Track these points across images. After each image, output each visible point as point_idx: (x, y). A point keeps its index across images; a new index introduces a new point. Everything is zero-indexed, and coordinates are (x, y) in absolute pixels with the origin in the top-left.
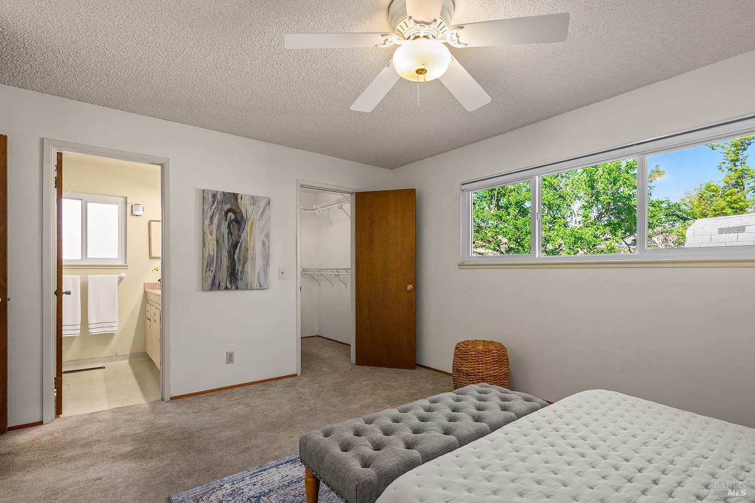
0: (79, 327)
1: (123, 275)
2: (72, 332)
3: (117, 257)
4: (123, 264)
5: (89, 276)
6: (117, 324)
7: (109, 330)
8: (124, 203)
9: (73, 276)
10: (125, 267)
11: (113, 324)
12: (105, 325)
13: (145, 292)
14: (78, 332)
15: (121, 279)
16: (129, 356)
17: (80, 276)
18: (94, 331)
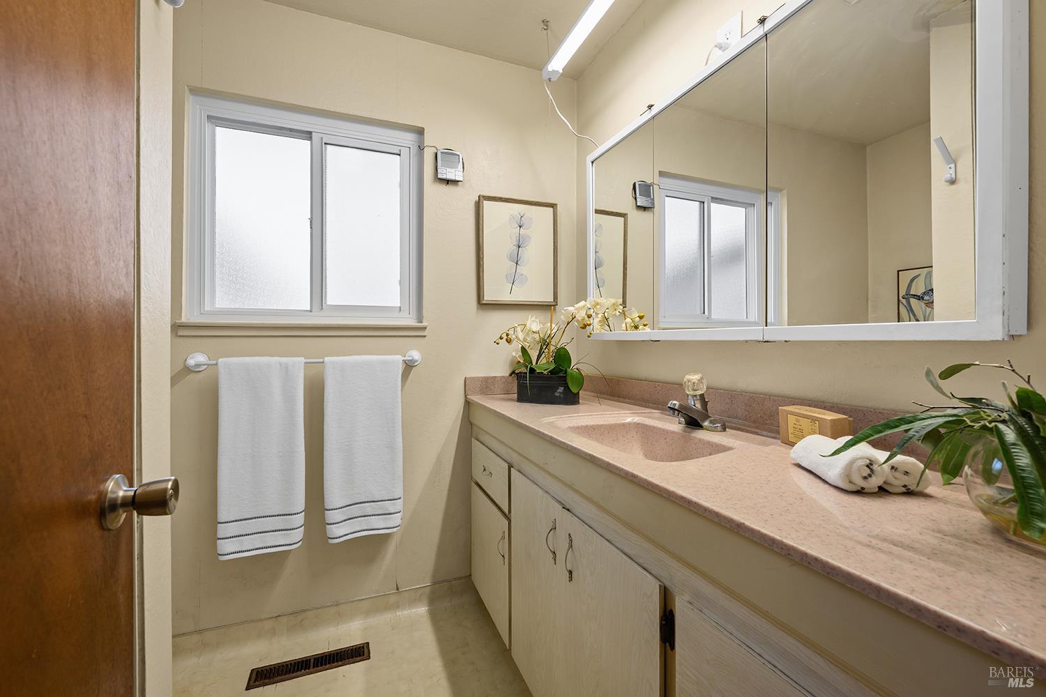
0: (300, 520)
1: (415, 355)
2: (279, 539)
3: (396, 302)
4: (412, 322)
5: (327, 359)
6: (399, 505)
7: (379, 525)
8: (414, 150)
9: (284, 360)
10: (416, 332)
11: (390, 507)
12: (369, 509)
13: (468, 403)
14: (298, 535)
15: (409, 366)
16: (428, 590)
17: (302, 360)
18: (340, 531)
